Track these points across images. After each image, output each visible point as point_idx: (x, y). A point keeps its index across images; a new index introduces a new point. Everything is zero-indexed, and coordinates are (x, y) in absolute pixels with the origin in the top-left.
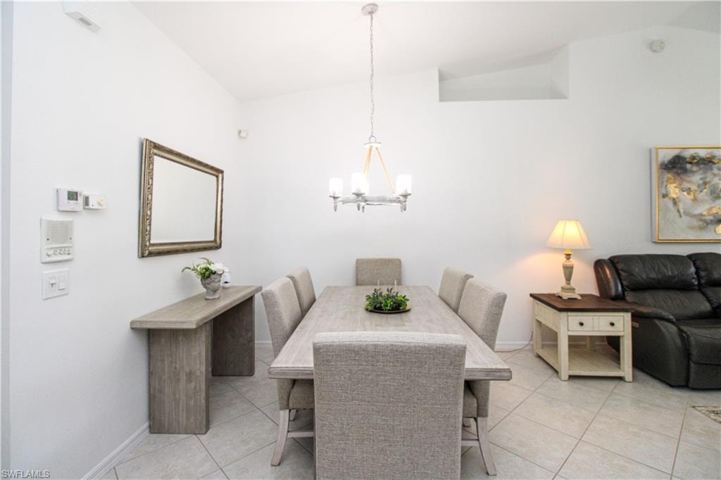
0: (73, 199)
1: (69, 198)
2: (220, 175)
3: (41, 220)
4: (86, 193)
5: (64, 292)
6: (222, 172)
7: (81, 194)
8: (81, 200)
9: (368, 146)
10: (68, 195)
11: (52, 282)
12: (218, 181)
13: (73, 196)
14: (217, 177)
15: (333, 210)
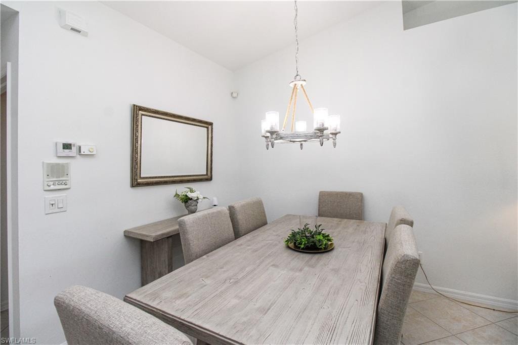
0: (67, 149)
1: (64, 148)
2: (210, 127)
3: (43, 163)
4: (78, 144)
5: (62, 210)
6: (211, 124)
7: (74, 145)
8: (74, 149)
9: (292, 85)
10: (63, 146)
11: (52, 203)
12: (208, 131)
13: (67, 146)
14: (207, 128)
15: (266, 148)
